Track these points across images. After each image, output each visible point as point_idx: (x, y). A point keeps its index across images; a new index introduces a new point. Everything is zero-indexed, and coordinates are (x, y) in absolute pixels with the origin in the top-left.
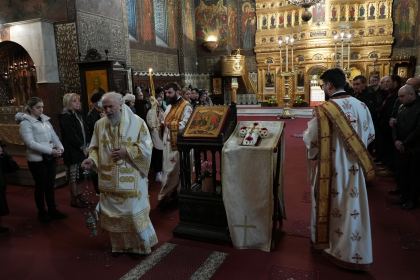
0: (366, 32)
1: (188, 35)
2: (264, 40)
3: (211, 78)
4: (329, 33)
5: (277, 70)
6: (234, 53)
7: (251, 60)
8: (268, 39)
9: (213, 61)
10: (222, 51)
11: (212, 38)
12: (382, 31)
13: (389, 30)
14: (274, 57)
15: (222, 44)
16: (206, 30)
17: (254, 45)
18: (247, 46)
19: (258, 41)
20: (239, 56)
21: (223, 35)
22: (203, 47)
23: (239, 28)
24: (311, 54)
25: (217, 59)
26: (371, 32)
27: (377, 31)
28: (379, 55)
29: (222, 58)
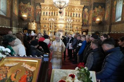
0: (75, 21)
1: (15, 13)
2: (43, 19)
3: (24, 30)
4: (64, 19)
5: (47, 29)
6: (33, 22)
7: (38, 25)
8: (45, 19)
9: (25, 24)
10: (28, 20)
11: (25, 16)
12: (79, 21)
13: (81, 21)
14: (47, 25)
15: (28, 18)
16: (23, 13)
18: (37, 20)
19: (42, 19)
20: (34, 23)
21: (29, 15)
22: (21, 19)
23: (35, 14)
24: (59, 25)
25: (26, 23)
26: (76, 21)
27: (78, 21)
28: (78, 28)
29: (28, 23)
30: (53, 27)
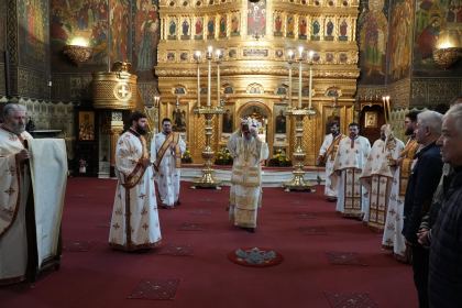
0: (323, 58)
2: (171, 56)
3: (76, 110)
4: (272, 54)
5: (191, 103)
6: (116, 67)
7: (149, 85)
8: (177, 56)
9: (80, 81)
10: (97, 64)
11: (79, 41)
12: (343, 58)
13: (352, 58)
14: (187, 85)
15: (97, 54)
16: (70, 28)
17: (156, 63)
18: (144, 63)
19: (162, 57)
20: (124, 73)
21: (99, 37)
22: (63, 57)
23: (130, 33)
24: (244, 83)
25: (88, 79)
26: (330, 59)
27: (337, 57)
28: (339, 92)
29: (95, 76)
30: (214, 92)
